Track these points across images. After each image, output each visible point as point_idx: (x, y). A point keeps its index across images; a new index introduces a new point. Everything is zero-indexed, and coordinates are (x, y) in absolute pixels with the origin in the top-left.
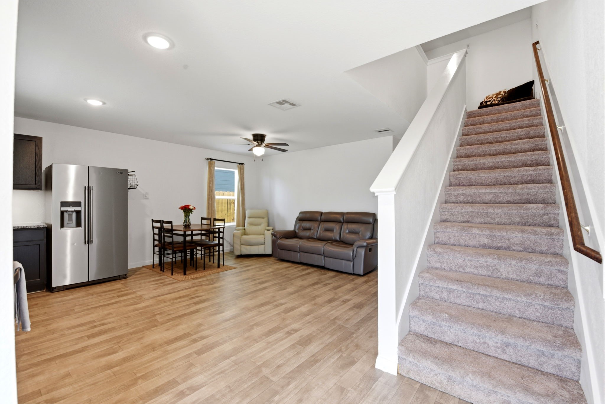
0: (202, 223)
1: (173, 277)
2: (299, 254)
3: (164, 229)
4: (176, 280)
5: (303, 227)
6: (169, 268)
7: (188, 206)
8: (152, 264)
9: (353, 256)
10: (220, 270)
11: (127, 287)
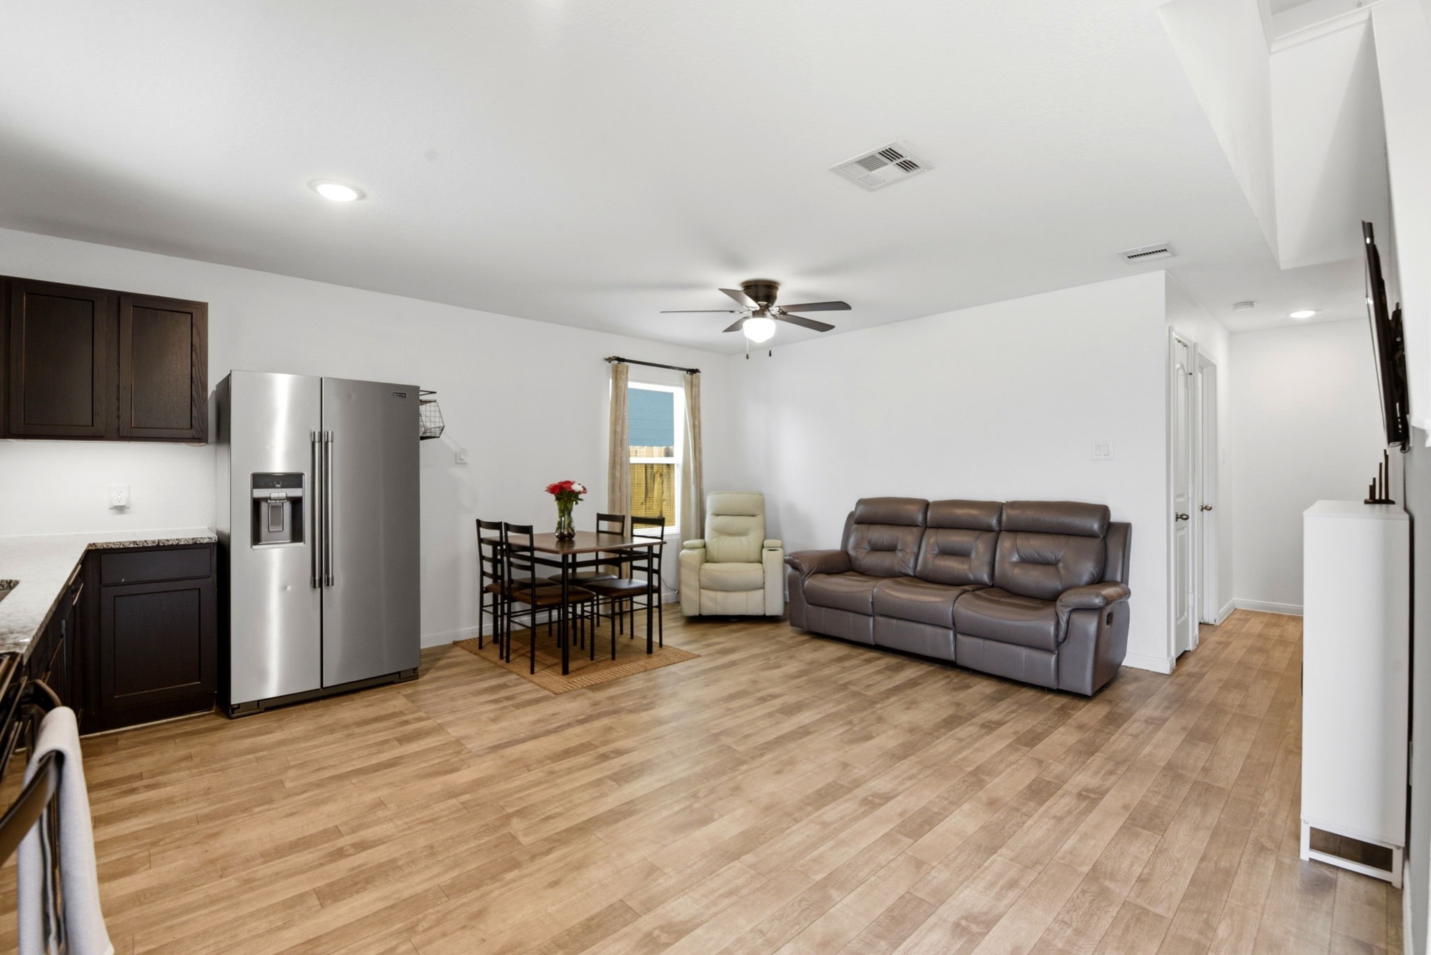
0: (600, 529)
1: (535, 678)
2: (872, 618)
3: (509, 545)
4: (545, 688)
5: (869, 542)
6: (522, 652)
7: (569, 483)
8: (477, 635)
9: (1057, 635)
10: (655, 659)
11: (419, 709)
